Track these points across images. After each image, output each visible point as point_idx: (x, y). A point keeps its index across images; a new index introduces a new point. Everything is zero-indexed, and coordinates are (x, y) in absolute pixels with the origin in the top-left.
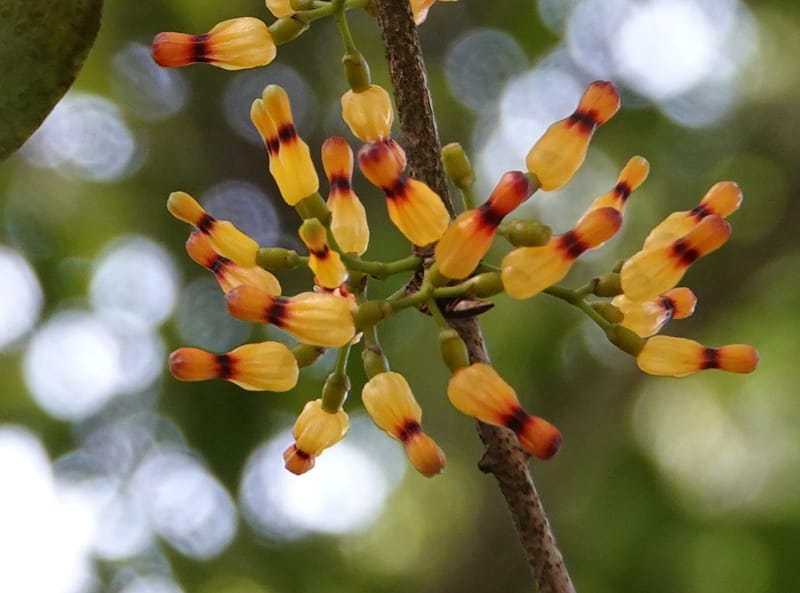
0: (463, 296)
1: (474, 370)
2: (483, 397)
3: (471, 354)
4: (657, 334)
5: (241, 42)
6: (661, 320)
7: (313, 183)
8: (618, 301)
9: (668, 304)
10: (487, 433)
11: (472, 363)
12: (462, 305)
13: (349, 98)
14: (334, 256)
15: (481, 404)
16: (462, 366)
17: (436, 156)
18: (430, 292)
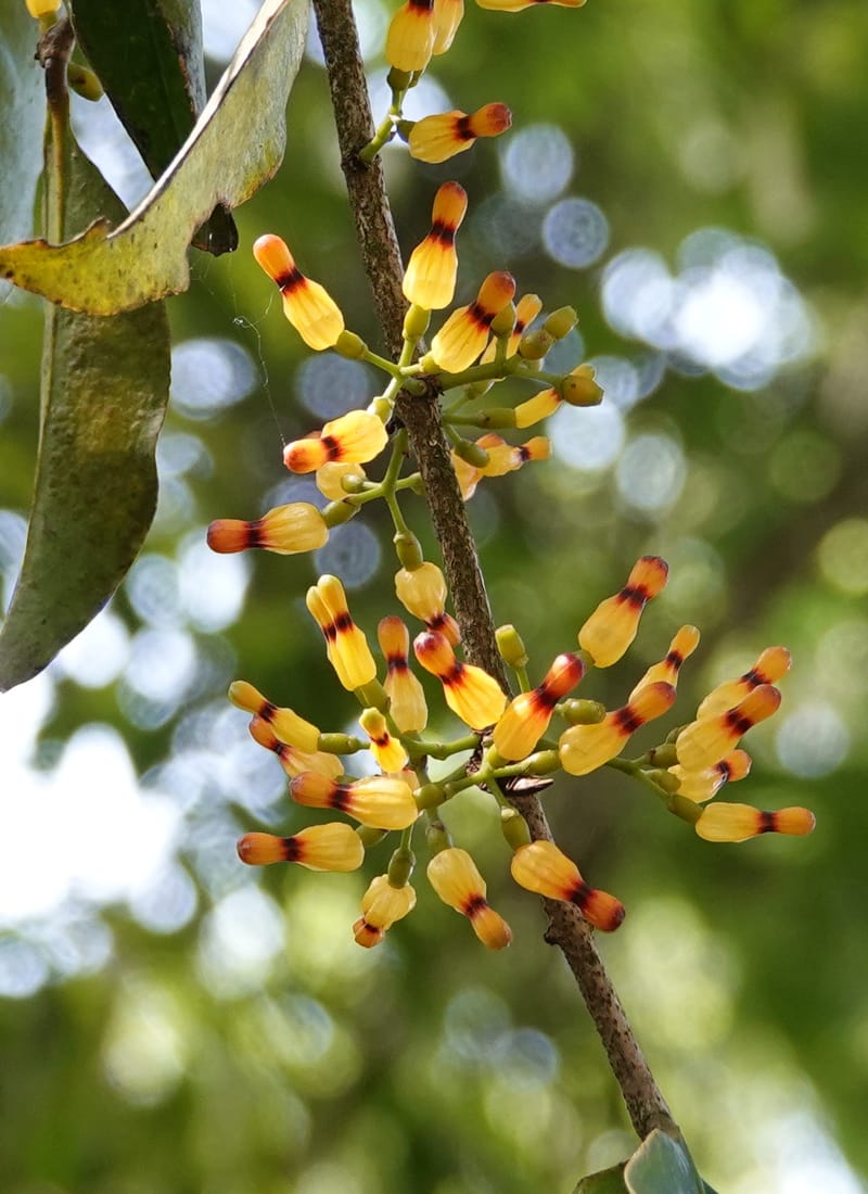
0: (522, 775)
1: (535, 848)
2: (546, 873)
3: (532, 828)
4: (714, 800)
5: (294, 527)
6: (716, 785)
7: (369, 670)
8: (674, 770)
9: (724, 767)
10: (551, 907)
11: (534, 840)
12: (522, 784)
13: (404, 577)
14: (395, 742)
15: (545, 881)
16: (526, 844)
17: (490, 635)
18: (490, 772)
